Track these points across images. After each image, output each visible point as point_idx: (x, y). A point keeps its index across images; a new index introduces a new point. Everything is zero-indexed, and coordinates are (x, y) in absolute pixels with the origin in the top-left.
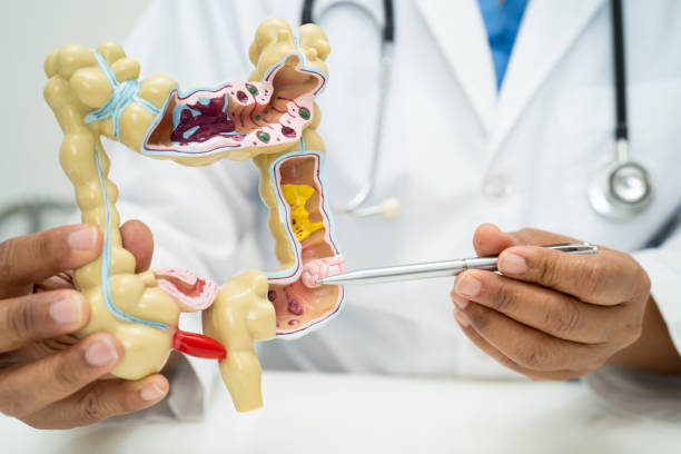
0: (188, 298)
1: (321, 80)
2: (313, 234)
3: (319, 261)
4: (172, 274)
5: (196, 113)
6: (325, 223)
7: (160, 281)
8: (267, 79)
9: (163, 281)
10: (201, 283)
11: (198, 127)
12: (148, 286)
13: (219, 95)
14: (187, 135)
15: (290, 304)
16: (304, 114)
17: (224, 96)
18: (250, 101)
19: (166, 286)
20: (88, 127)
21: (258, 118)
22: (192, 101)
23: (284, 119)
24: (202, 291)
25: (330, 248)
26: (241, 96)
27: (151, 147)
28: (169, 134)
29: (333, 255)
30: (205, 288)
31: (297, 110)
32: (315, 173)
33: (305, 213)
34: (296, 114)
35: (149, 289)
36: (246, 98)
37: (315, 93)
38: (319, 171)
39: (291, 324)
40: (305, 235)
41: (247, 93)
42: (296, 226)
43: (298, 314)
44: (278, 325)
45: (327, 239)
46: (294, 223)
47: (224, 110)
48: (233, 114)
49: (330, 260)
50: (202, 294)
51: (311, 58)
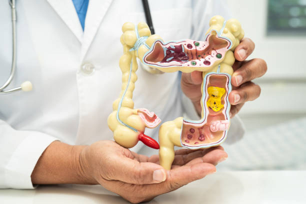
0: (148, 122)
3: (219, 121)
4: (145, 112)
5: (172, 52)
6: (225, 105)
7: (139, 113)
8: (206, 40)
9: (141, 114)
10: (155, 117)
11: (173, 57)
12: (133, 114)
13: (179, 44)
14: (167, 60)
15: (200, 136)
16: (219, 56)
17: (181, 45)
18: (194, 48)
19: (141, 115)
20: (130, 53)
21: (199, 56)
22: (168, 46)
23: (207, 58)
24: (154, 120)
25: (224, 116)
26: (189, 46)
27: (149, 62)
28: (162, 59)
29: (225, 119)
30: (156, 120)
31: (216, 54)
33: (219, 100)
34: (215, 56)
35: (134, 115)
36: (191, 47)
37: (228, 48)
38: (228, 83)
39: (195, 143)
40: (219, 109)
41: (193, 45)
42: (215, 105)
43: (201, 140)
44: (188, 142)
45: (223, 112)
46: (215, 103)
47: (183, 52)
48: (188, 53)
49: (223, 121)
50: (154, 122)
51: (224, 32)
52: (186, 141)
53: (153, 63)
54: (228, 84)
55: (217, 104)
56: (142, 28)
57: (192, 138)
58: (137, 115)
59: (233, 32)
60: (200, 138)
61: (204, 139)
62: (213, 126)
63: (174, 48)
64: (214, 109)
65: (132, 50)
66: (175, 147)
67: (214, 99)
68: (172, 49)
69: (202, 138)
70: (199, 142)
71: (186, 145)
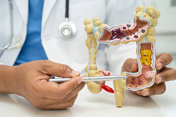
1: (148, 22)
3: (149, 71)
4: (103, 71)
5: (115, 33)
9: (101, 73)
10: (109, 74)
11: (116, 36)
13: (118, 28)
14: (113, 38)
16: (143, 31)
20: (91, 37)
21: (132, 33)
22: (111, 30)
23: (136, 33)
25: (152, 69)
27: (102, 41)
28: (110, 38)
32: (152, 47)
33: (149, 58)
34: (141, 31)
35: (97, 74)
37: (148, 25)
38: (153, 46)
39: (136, 87)
40: (149, 64)
41: (126, 27)
42: (147, 61)
43: (140, 85)
44: (132, 87)
45: (151, 65)
46: (146, 60)
47: (121, 32)
48: (124, 32)
49: (152, 71)
51: (144, 16)
52: (130, 86)
53: (104, 41)
55: (148, 60)
56: (95, 21)
57: (134, 84)
58: (99, 73)
59: (150, 15)
60: (139, 83)
61: (142, 83)
62: (146, 75)
63: (115, 30)
64: (146, 64)
65: (92, 35)
67: (146, 58)
68: (115, 31)
69: (140, 83)
70: (138, 86)
71: (130, 88)
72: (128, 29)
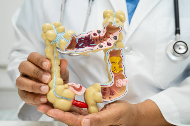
0: (77, 92)
1: (121, 28)
2: (120, 71)
3: (121, 80)
4: (73, 85)
6: (123, 69)
7: (70, 87)
8: (104, 28)
10: (81, 87)
11: (83, 43)
12: (66, 88)
15: (111, 92)
16: (115, 38)
17: (89, 35)
18: (98, 35)
19: (71, 88)
20: (52, 45)
21: (101, 39)
22: (80, 37)
23: (108, 40)
24: (81, 90)
25: (124, 76)
26: (95, 34)
29: (125, 78)
30: (82, 89)
31: (113, 37)
33: (118, 65)
34: (113, 38)
35: (66, 90)
36: (96, 35)
37: (120, 31)
39: (110, 98)
40: (118, 71)
41: (97, 33)
43: (113, 95)
45: (123, 73)
47: (90, 38)
48: (93, 39)
50: (81, 91)
51: (117, 22)
53: (71, 50)
54: (122, 54)
55: (116, 68)
58: (68, 88)
63: (85, 37)
64: (115, 72)
65: (52, 43)
66: (98, 103)
67: (114, 65)
71: (104, 100)
72: (99, 36)
